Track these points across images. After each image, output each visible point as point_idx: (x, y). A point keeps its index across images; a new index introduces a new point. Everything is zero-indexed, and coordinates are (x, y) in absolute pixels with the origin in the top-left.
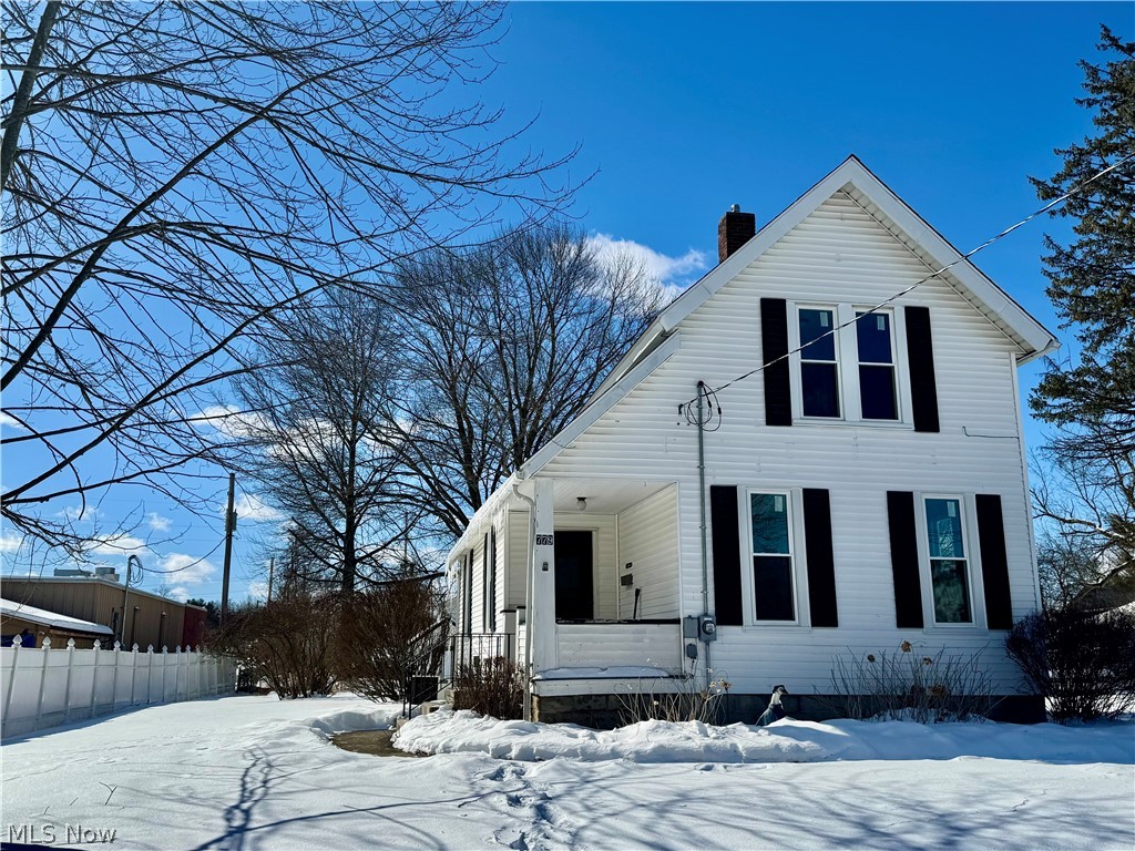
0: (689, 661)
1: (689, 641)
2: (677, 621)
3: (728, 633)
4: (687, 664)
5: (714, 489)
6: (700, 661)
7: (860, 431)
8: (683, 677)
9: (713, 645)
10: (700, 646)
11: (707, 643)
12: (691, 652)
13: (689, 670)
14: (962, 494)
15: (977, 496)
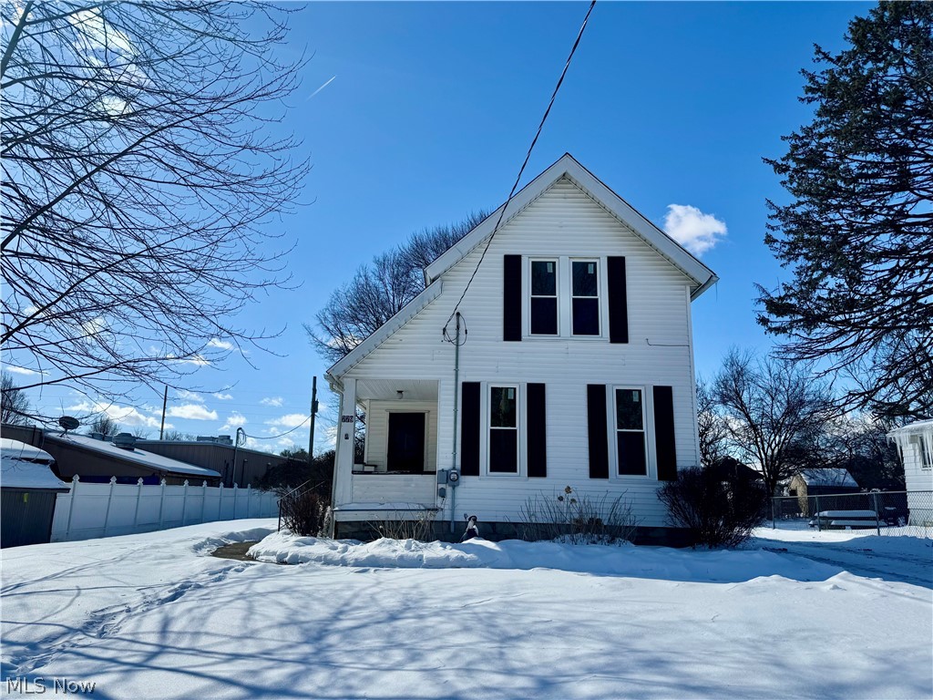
0: (440, 499)
1: (441, 486)
2: (434, 473)
3: (469, 480)
4: (439, 502)
5: (465, 384)
6: (448, 500)
7: (570, 344)
8: (436, 510)
9: (458, 489)
10: (449, 490)
11: (454, 487)
12: (442, 494)
13: (439, 506)
14: (643, 385)
15: (654, 387)
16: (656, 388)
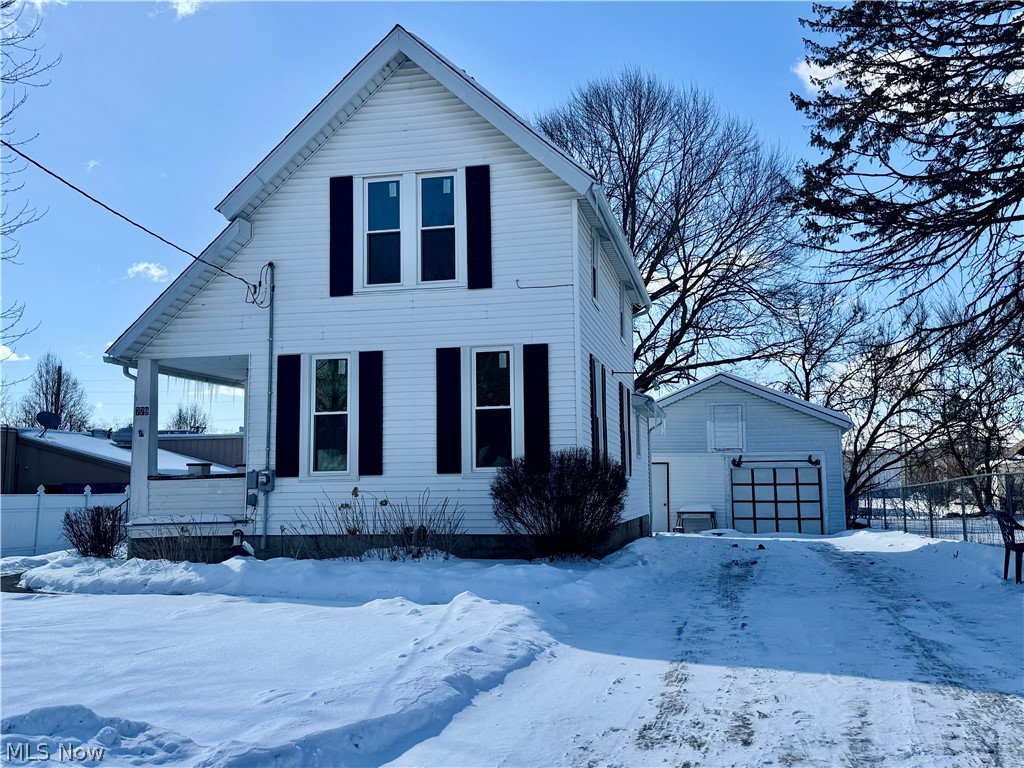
1: (251, 492)
2: (243, 475)
3: (285, 484)
4: (249, 511)
5: (281, 358)
6: (260, 510)
7: (418, 295)
8: (246, 522)
9: (272, 495)
10: (261, 497)
11: (267, 493)
12: (253, 501)
13: (249, 516)
14: (512, 345)
15: (525, 346)
16: (527, 348)
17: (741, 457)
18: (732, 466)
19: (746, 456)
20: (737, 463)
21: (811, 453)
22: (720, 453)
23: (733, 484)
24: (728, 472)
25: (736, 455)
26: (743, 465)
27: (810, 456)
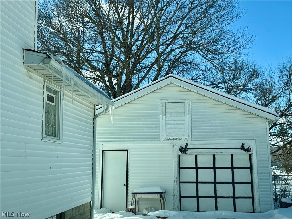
17: (187, 145)
18: (179, 153)
19: (191, 144)
20: (184, 150)
21: (243, 142)
22: (170, 142)
23: (180, 168)
24: (176, 158)
25: (183, 144)
26: (189, 151)
27: (243, 145)
